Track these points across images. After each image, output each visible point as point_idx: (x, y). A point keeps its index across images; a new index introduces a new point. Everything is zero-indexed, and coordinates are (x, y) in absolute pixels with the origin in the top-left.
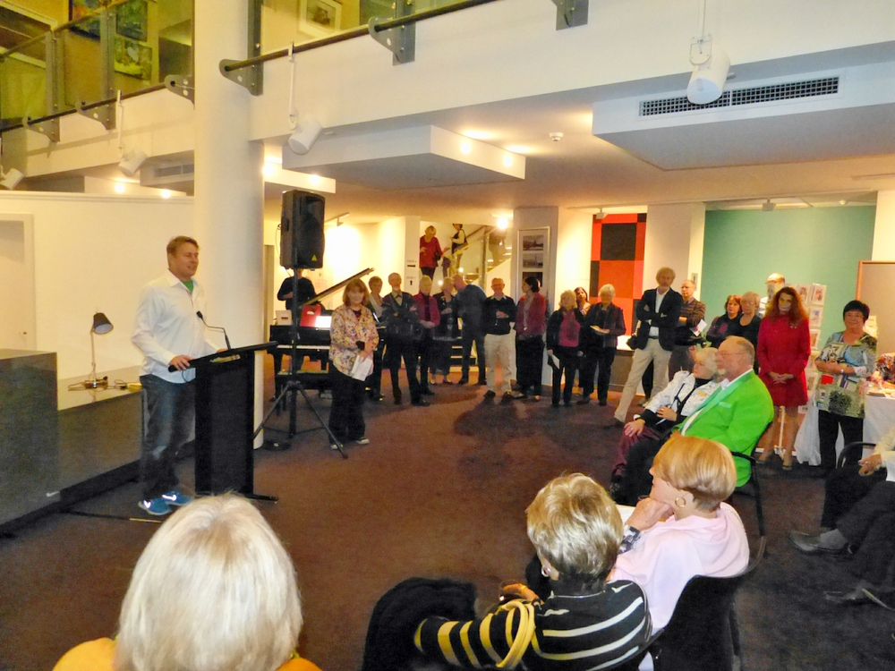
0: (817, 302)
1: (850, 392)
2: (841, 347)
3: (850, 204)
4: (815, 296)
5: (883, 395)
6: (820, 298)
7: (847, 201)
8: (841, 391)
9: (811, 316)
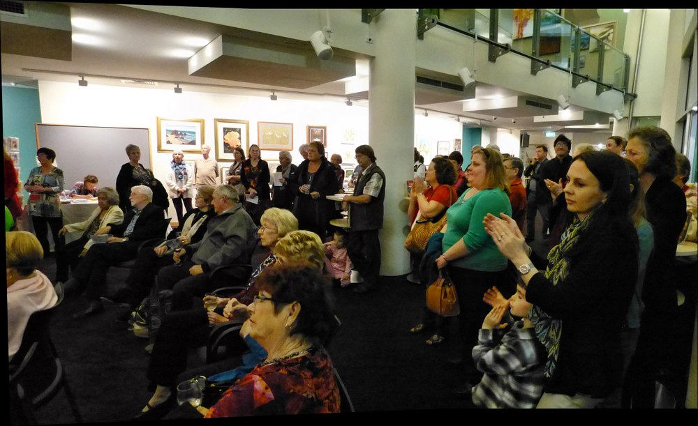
0: (15, 149)
1: (52, 203)
2: (41, 176)
3: (19, 86)
4: (13, 145)
5: (69, 202)
6: (16, 146)
7: (16, 84)
8: (47, 203)
9: (13, 158)
